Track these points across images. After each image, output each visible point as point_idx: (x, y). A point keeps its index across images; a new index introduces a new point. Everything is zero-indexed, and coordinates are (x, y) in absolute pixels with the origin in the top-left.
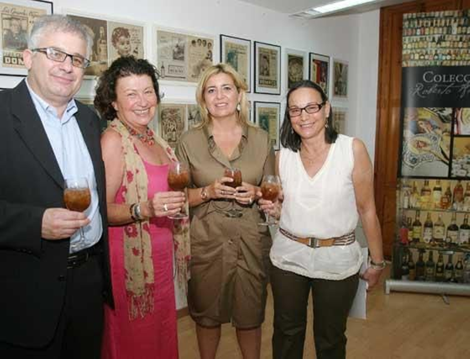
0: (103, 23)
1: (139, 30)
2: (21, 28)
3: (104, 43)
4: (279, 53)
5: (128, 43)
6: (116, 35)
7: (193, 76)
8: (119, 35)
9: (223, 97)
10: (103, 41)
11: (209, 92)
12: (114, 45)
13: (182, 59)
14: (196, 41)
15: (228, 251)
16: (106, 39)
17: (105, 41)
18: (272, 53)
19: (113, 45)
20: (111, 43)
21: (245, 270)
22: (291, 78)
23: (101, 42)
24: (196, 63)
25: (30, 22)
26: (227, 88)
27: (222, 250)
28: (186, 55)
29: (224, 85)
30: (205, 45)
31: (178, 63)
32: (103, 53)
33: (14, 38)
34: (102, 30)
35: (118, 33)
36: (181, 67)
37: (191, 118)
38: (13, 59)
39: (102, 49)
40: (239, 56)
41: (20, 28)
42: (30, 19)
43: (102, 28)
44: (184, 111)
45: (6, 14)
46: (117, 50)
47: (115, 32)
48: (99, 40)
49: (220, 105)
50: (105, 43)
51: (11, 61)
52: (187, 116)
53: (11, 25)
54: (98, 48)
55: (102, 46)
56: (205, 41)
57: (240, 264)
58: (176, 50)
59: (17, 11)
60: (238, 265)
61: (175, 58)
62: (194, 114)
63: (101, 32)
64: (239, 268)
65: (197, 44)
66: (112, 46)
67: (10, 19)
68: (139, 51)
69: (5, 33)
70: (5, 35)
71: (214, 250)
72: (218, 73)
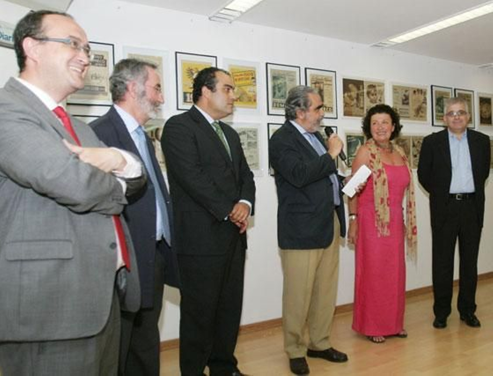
1: (382, 85)
4: (472, 96)
5: (376, 95)
7: (415, 116)
8: (370, 90)
12: (368, 96)
13: (408, 104)
14: (416, 91)
18: (468, 97)
22: (482, 115)
24: (416, 107)
28: (410, 101)
30: (422, 93)
31: (405, 107)
32: (362, 102)
36: (407, 109)
37: (414, 146)
39: (362, 99)
40: (445, 99)
42: (325, 82)
43: (361, 86)
44: (410, 141)
47: (368, 88)
50: (363, 96)
52: (411, 144)
54: (359, 99)
55: (361, 98)
56: (421, 90)
58: (404, 98)
61: (403, 104)
62: (416, 143)
63: (361, 88)
65: (417, 93)
66: (367, 98)
68: (382, 99)
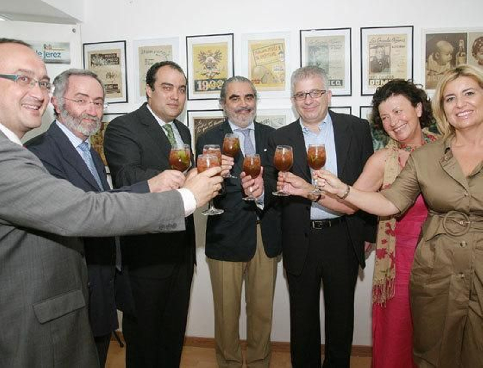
0: (463, 36)
2: (385, 53)
3: (463, 56)
6: (477, 45)
8: (480, 45)
9: (465, 104)
10: (462, 54)
11: (448, 100)
12: (475, 55)
15: (457, 286)
16: (466, 51)
17: (464, 53)
19: (473, 55)
20: (471, 54)
21: (478, 315)
23: (460, 55)
25: (393, 47)
26: (470, 93)
27: (449, 284)
29: (465, 90)
33: (379, 63)
34: (462, 42)
35: (480, 43)
38: (376, 81)
39: (461, 61)
41: (383, 54)
43: (462, 41)
45: (372, 44)
46: (478, 61)
47: (476, 43)
48: (458, 53)
49: (462, 114)
50: (465, 55)
51: (375, 82)
53: (376, 52)
54: (457, 61)
55: (460, 59)
57: (472, 306)
59: (382, 40)
60: (469, 307)
63: (461, 45)
64: (470, 311)
67: (376, 47)
69: (371, 60)
70: (372, 62)
71: (438, 282)
72: (457, 76)
